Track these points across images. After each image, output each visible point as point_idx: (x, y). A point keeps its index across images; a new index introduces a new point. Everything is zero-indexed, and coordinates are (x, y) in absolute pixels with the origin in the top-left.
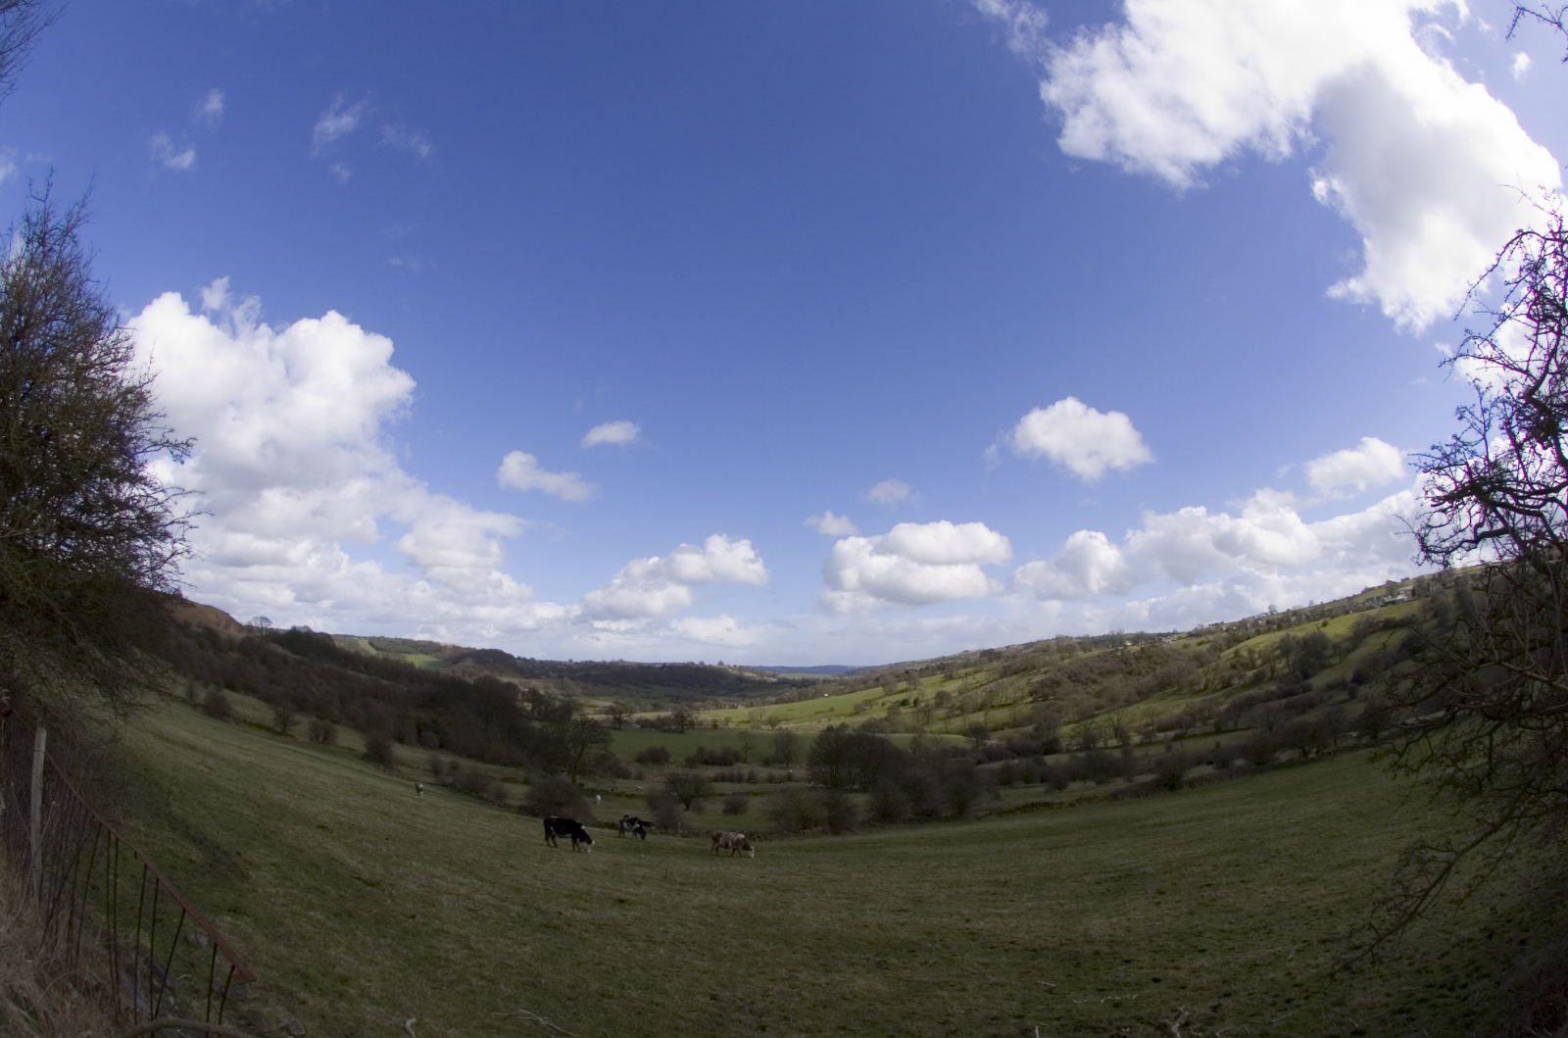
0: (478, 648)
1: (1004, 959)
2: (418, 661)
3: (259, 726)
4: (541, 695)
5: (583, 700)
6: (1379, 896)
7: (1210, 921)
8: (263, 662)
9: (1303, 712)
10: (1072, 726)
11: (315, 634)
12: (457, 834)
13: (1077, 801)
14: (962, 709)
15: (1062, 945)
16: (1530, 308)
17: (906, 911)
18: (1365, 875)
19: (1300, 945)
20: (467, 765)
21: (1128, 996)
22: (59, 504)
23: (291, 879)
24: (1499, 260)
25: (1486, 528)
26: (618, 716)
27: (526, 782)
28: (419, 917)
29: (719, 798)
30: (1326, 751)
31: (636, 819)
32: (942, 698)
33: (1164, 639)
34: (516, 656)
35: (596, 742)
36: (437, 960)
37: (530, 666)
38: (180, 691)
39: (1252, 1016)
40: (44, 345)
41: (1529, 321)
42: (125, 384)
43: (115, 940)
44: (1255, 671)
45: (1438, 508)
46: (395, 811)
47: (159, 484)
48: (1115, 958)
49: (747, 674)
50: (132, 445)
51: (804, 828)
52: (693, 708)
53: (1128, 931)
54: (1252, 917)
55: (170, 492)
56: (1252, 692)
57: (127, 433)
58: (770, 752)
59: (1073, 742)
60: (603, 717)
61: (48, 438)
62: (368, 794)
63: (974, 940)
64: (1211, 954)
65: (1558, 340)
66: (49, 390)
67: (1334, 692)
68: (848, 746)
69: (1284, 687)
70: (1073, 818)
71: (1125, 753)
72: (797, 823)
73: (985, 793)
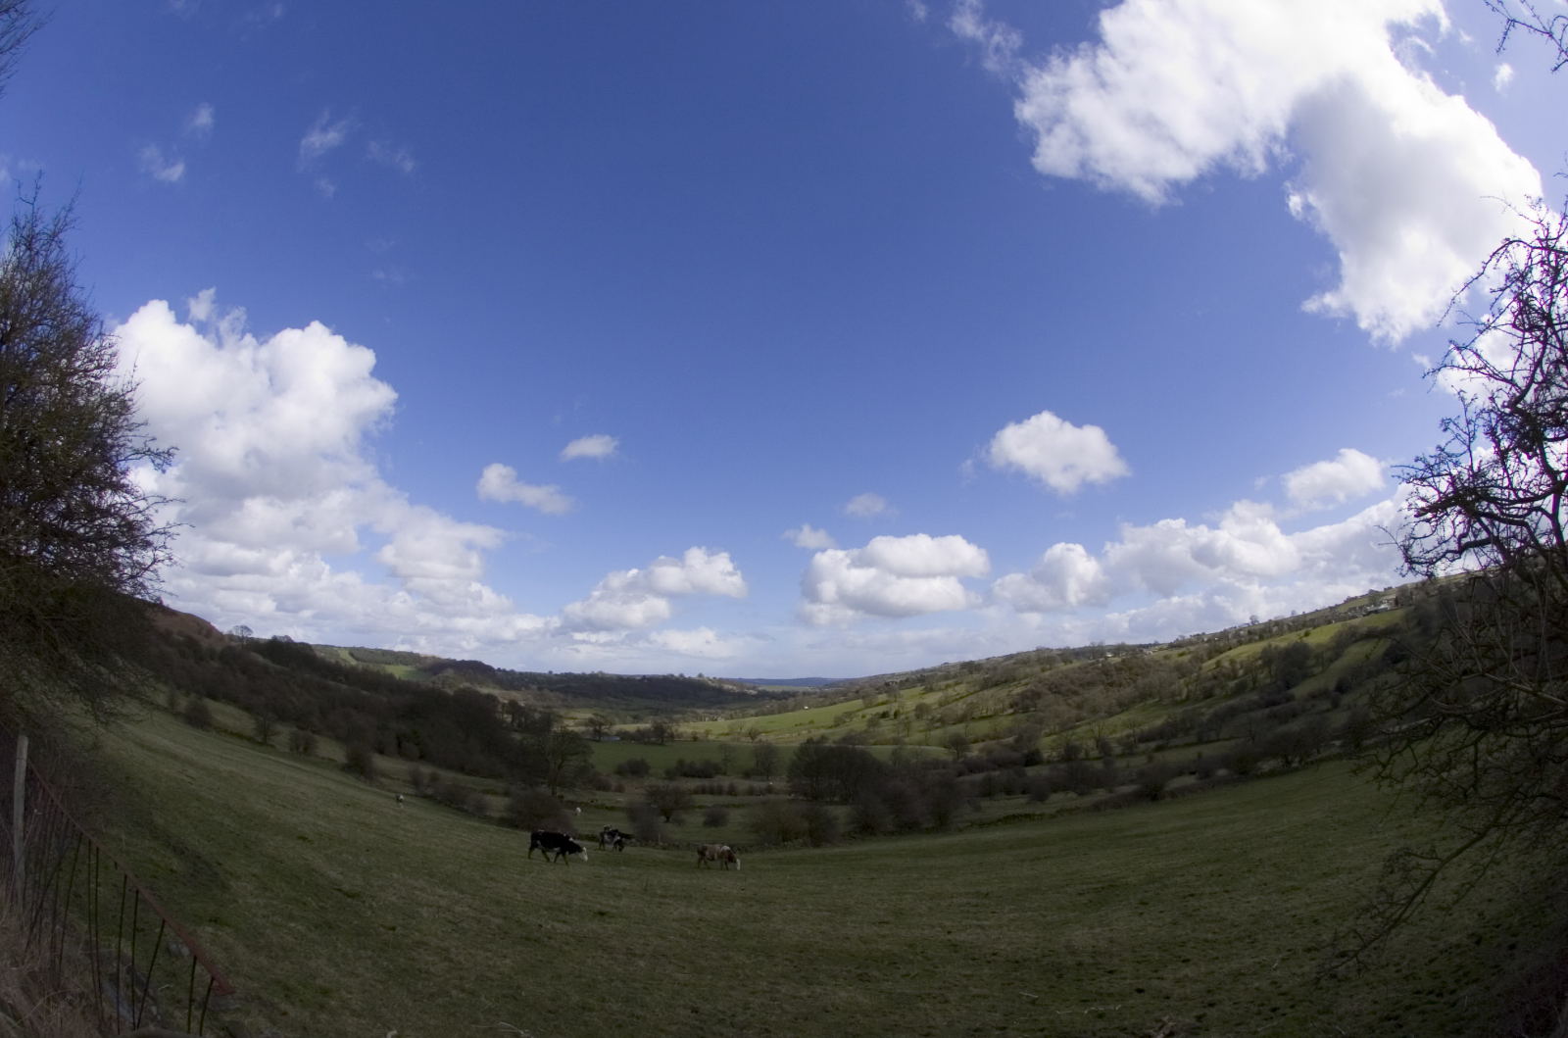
0: (459, 658)
1: (986, 971)
2: (399, 671)
3: (240, 736)
4: (520, 707)
5: (562, 712)
6: (1364, 902)
7: (1194, 930)
8: (244, 673)
9: (1286, 722)
10: (1055, 737)
11: (296, 644)
12: (437, 845)
13: (1058, 812)
14: (943, 721)
15: (1044, 956)
16: (1516, 317)
17: (887, 923)
18: (1350, 883)
19: (1285, 954)
20: (448, 776)
21: (1112, 1007)
22: (42, 510)
23: (272, 891)
24: (1484, 268)
25: (1470, 538)
26: (598, 728)
27: (506, 794)
28: (399, 928)
29: (697, 810)
30: (1309, 760)
31: (616, 831)
32: (921, 710)
33: (1145, 650)
34: (496, 668)
35: (577, 754)
36: (417, 972)
37: (510, 677)
38: (161, 699)
39: (1238, 1025)
40: (29, 349)
41: (1514, 331)
42: (107, 391)
43: (97, 949)
44: (1236, 681)
45: (1422, 518)
46: (376, 822)
47: (141, 492)
48: (1098, 969)
49: (727, 687)
50: (114, 453)
51: (784, 841)
52: (672, 720)
53: (1111, 942)
54: (1236, 926)
55: (151, 501)
56: (1232, 702)
57: (109, 441)
58: (752, 764)
59: (1054, 754)
60: (583, 729)
61: (31, 443)
62: (348, 805)
63: (956, 952)
64: (1195, 964)
65: (1544, 348)
66: (34, 394)
67: (1317, 702)
68: (828, 757)
69: (1266, 697)
70: (1055, 829)
71: (1106, 764)
72: (777, 835)
73: (965, 805)
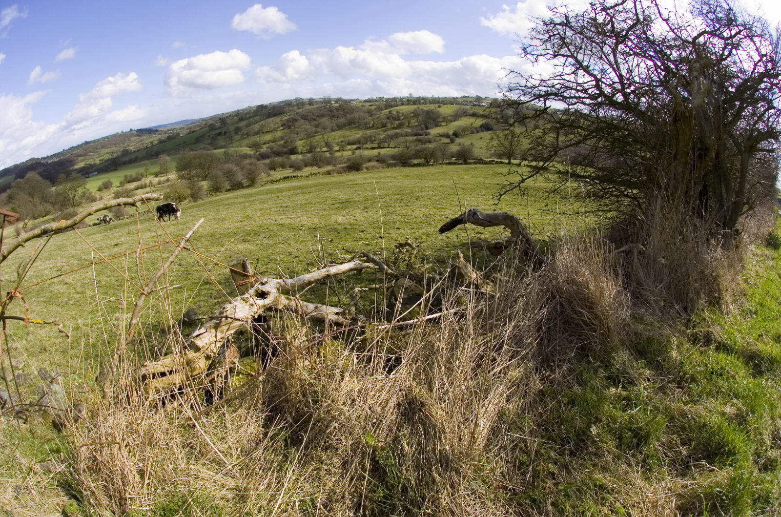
9: (425, 144)
10: (304, 141)
13: (310, 175)
14: (248, 135)
30: (438, 162)
32: (238, 130)
33: (352, 102)
35: (80, 186)
44: (399, 121)
51: (180, 202)
56: (397, 131)
58: (158, 169)
59: (305, 149)
67: (442, 138)
68: (194, 158)
69: (415, 131)
70: (309, 182)
71: (331, 154)
72: (176, 200)
73: (263, 174)
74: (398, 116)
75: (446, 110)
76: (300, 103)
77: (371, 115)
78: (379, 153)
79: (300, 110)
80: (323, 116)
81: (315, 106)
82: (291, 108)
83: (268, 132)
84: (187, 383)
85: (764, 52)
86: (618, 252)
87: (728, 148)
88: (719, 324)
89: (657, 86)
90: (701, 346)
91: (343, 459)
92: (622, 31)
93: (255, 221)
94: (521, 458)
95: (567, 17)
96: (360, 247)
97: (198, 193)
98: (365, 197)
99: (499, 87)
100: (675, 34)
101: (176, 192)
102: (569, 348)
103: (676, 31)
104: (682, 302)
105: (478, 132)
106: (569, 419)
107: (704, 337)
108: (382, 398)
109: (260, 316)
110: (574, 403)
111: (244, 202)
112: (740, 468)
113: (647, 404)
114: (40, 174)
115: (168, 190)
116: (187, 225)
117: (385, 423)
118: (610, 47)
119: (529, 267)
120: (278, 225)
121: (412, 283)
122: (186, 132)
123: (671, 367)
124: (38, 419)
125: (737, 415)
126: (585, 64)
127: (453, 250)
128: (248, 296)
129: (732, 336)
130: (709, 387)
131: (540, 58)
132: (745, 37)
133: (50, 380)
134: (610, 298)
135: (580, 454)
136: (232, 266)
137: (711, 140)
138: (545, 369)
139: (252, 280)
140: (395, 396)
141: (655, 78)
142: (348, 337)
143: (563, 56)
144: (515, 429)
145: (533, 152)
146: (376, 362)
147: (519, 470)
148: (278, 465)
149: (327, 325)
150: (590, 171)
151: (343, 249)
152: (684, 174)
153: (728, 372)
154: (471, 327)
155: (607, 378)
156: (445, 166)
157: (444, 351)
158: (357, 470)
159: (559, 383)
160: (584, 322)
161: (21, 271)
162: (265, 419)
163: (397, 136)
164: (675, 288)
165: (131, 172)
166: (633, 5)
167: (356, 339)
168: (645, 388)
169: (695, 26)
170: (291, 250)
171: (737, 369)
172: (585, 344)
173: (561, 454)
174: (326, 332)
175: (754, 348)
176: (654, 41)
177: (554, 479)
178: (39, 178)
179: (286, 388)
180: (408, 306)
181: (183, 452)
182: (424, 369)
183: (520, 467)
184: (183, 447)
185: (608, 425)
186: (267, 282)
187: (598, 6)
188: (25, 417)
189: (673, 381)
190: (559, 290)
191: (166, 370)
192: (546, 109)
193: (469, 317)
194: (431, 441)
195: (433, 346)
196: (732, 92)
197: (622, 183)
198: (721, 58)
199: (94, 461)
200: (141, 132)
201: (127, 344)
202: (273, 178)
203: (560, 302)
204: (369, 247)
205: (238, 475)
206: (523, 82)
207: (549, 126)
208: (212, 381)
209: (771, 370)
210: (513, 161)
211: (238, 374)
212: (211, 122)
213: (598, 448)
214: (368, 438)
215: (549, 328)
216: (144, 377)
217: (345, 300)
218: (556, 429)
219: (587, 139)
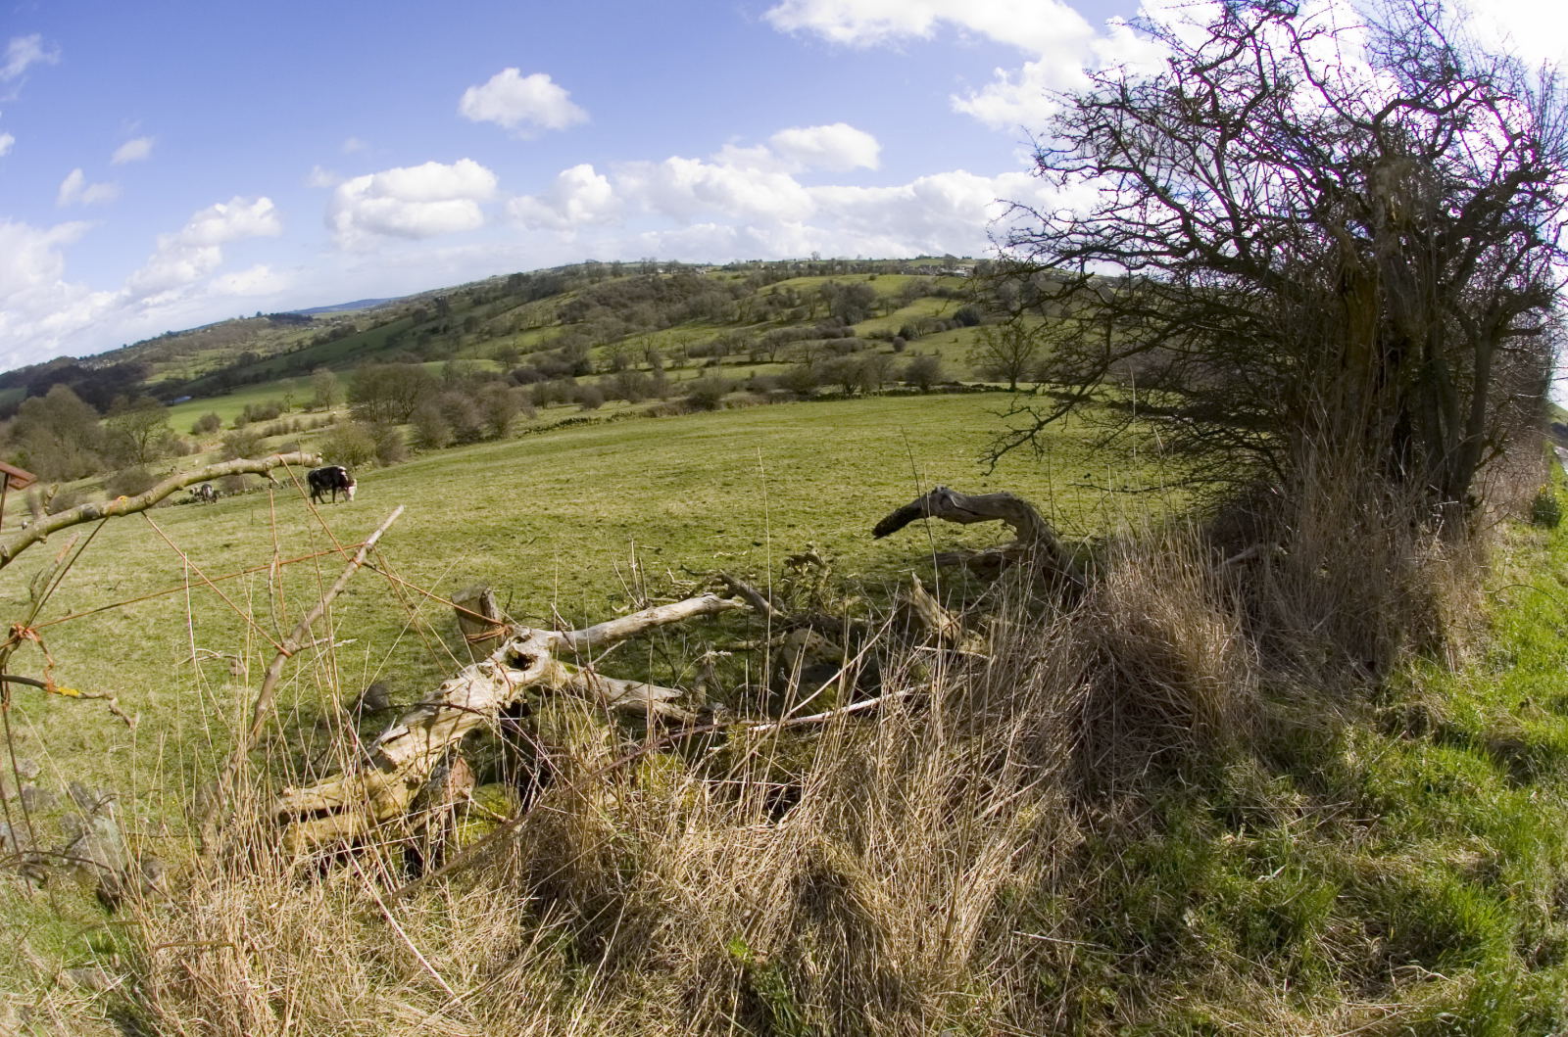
9: (844, 354)
10: (602, 348)
13: (614, 417)
14: (491, 334)
30: (871, 391)
32: (471, 323)
33: (698, 270)
34: (77, 358)
35: (156, 422)
37: (91, 364)
44: (793, 309)
56: (789, 329)
58: (311, 397)
59: (604, 364)
67: (878, 342)
68: (384, 378)
69: (824, 329)
70: (614, 432)
71: (656, 375)
72: (347, 461)
73: (521, 414)
74: (790, 299)
75: (886, 286)
76: (594, 271)
77: (737, 297)
78: (753, 374)
79: (596, 286)
80: (640, 298)
81: (626, 278)
82: (577, 282)
83: (531, 329)
84: (370, 832)
85: (1516, 130)
86: (1232, 564)
87: (1449, 336)
88: (1440, 691)
89: (1306, 221)
90: (1404, 737)
91: (685, 988)
92: (1234, 112)
93: (506, 509)
94: (1044, 980)
95: (1123, 90)
96: (715, 563)
97: (390, 449)
98: (725, 463)
99: (990, 237)
100: (1339, 110)
101: (347, 445)
102: (1137, 759)
103: (1340, 104)
104: (1364, 654)
105: (949, 328)
106: (1140, 899)
107: (1411, 719)
108: (762, 869)
109: (515, 705)
110: (1148, 867)
111: (482, 470)
112: (1489, 968)
113: (1297, 861)
114: (77, 391)
115: (331, 440)
116: (369, 512)
117: (769, 917)
118: (1211, 147)
119: (1053, 602)
120: (549, 517)
121: (821, 638)
122: (367, 323)
123: (1344, 784)
124: (67, 882)
125: (1479, 866)
126: (1161, 183)
127: (902, 568)
128: (493, 664)
129: (1466, 711)
130: (1421, 817)
131: (1070, 175)
132: (1479, 103)
133: (91, 807)
134: (1217, 655)
135: (1162, 967)
136: (460, 603)
137: (1416, 325)
138: (1089, 804)
139: (500, 631)
140: (788, 864)
141: (1300, 206)
142: (692, 750)
143: (1118, 169)
144: (1031, 924)
145: (1060, 366)
146: (749, 798)
147: (1040, 1004)
148: (553, 998)
149: (650, 726)
150: (1175, 398)
151: (682, 568)
152: (1362, 396)
153: (1460, 784)
154: (940, 725)
155: (1215, 815)
156: (884, 399)
157: (886, 774)
158: (713, 1010)
159: (1119, 830)
160: (1167, 706)
161: (37, 590)
162: (527, 909)
163: (787, 338)
164: (1349, 627)
165: (259, 400)
166: (1255, 57)
167: (708, 752)
168: (1291, 830)
169: (1380, 89)
170: (577, 568)
171: (1479, 776)
172: (1169, 751)
173: (1125, 968)
174: (648, 740)
175: (1512, 731)
176: (1298, 128)
177: (1111, 1017)
178: (75, 399)
179: (568, 847)
180: (812, 685)
181: (363, 968)
182: (846, 810)
183: (1042, 997)
184: (363, 958)
185: (1219, 907)
186: (528, 637)
187: (1184, 64)
188: (41, 876)
189: (1349, 811)
190: (1115, 646)
191: (328, 804)
192: (1084, 278)
193: (936, 706)
194: (862, 952)
195: (863, 764)
196: (1454, 219)
197: (1241, 421)
198: (1432, 153)
199: (183, 976)
200: (278, 319)
201: (250, 750)
202: (541, 423)
203: (1118, 670)
204: (734, 565)
205: (472, 1016)
206: (1038, 227)
207: (1090, 314)
208: (420, 830)
209: (1548, 769)
210: (1019, 385)
211: (473, 817)
212: (418, 306)
213: (1200, 953)
214: (734, 948)
215: (1095, 723)
216: (284, 818)
217: (687, 671)
218: (1113, 918)
219: (1166, 337)
